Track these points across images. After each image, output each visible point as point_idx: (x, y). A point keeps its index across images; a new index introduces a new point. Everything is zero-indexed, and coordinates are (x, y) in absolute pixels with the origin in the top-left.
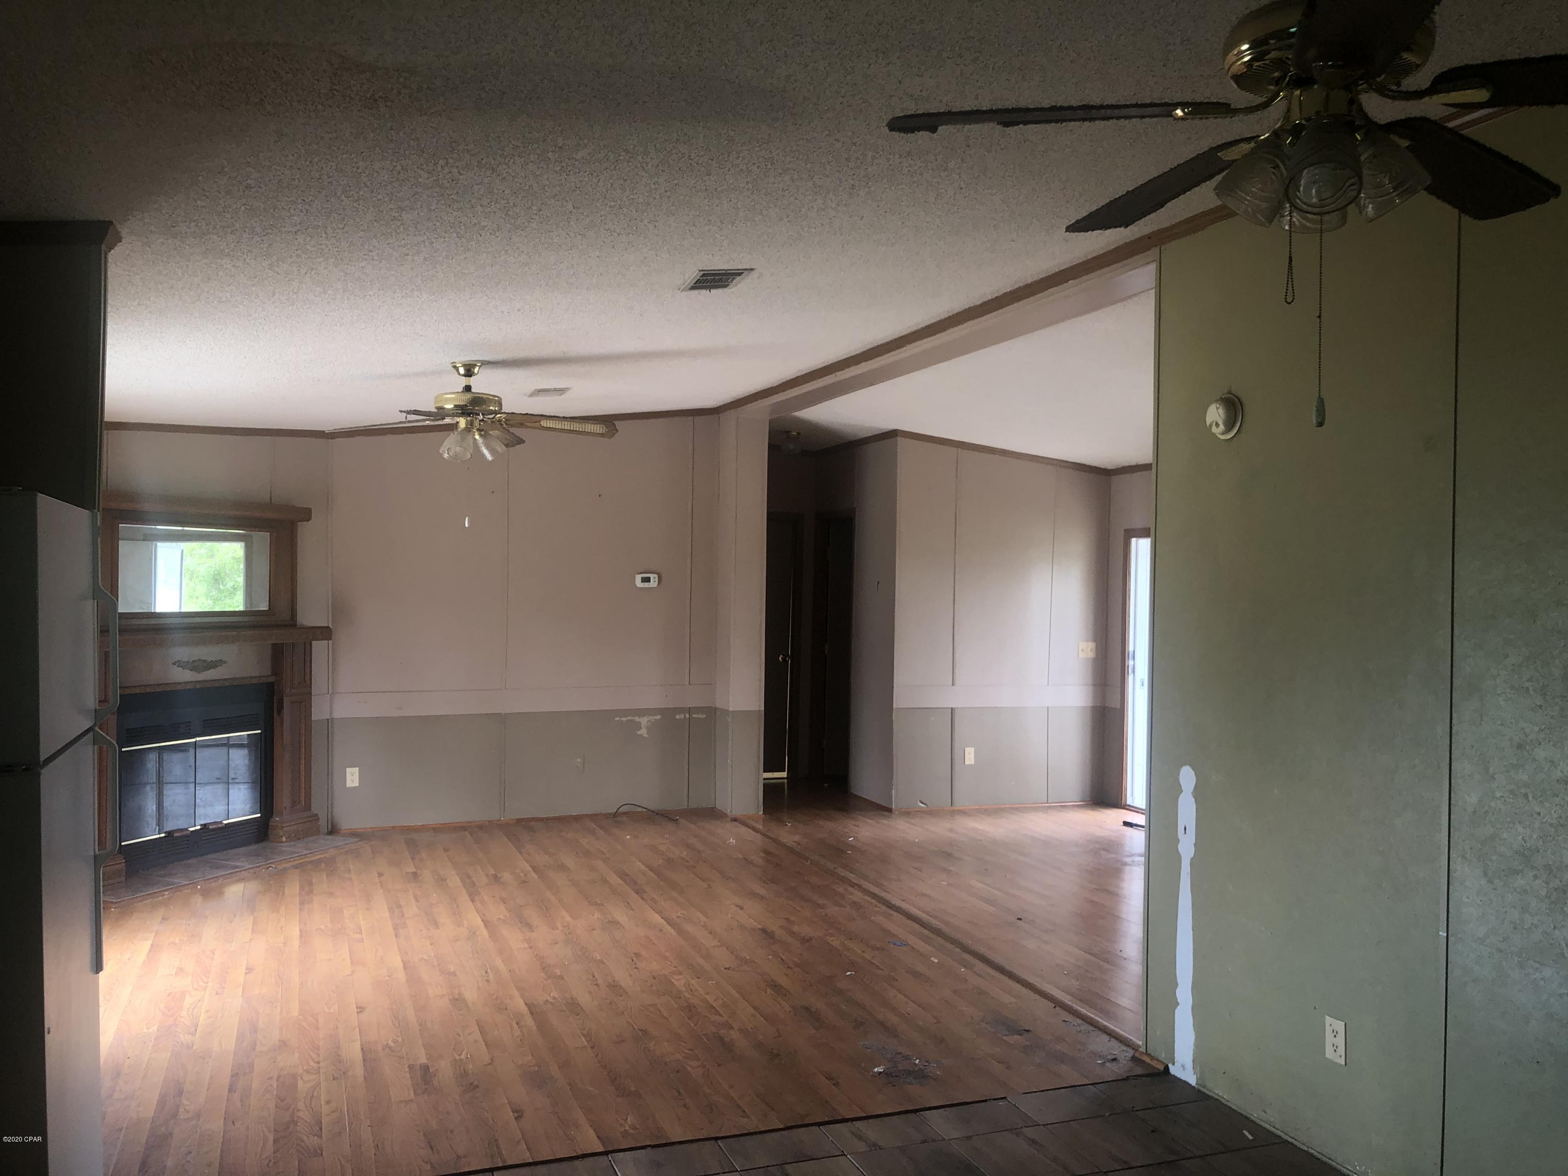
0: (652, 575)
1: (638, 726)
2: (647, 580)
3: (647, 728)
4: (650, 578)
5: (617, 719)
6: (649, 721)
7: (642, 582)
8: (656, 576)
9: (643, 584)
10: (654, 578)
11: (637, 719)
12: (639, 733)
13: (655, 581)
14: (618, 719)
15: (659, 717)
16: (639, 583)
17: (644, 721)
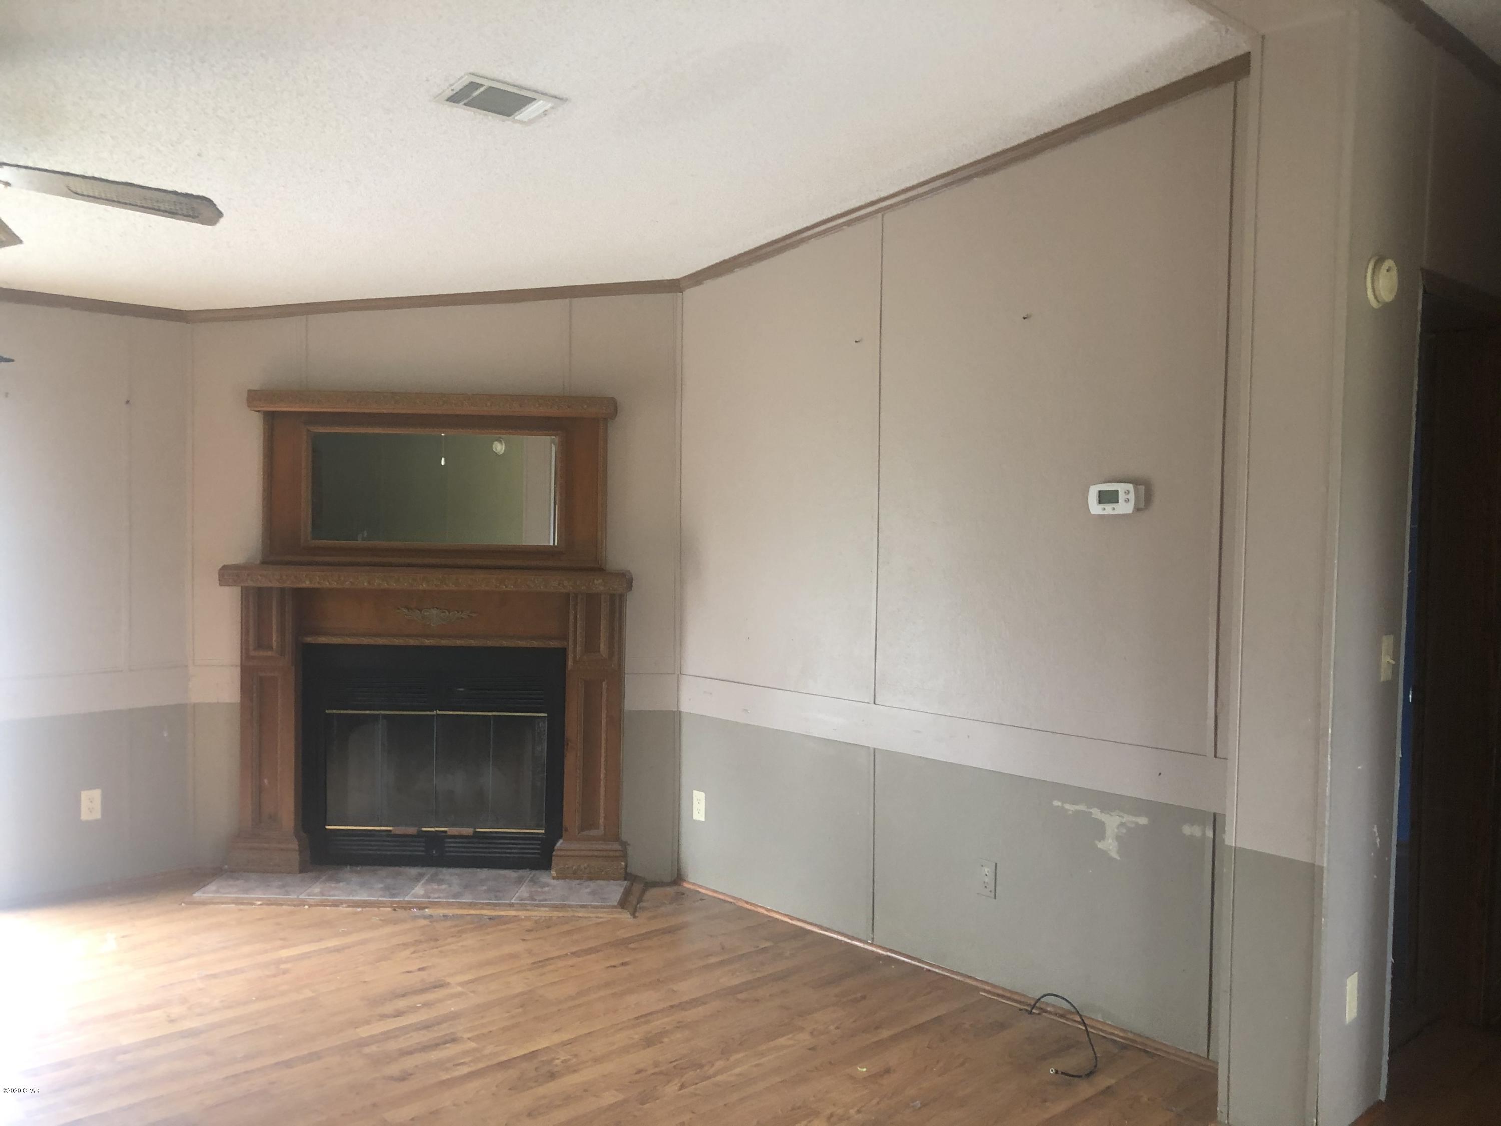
0: (1123, 485)
1: (1099, 830)
2: (1106, 498)
3: (1118, 838)
4: (1116, 493)
5: (1057, 803)
6: (1122, 824)
7: (1100, 502)
8: (1130, 487)
9: (1102, 506)
10: (1128, 493)
11: (1096, 813)
12: (1100, 845)
13: (1127, 501)
14: (1059, 804)
15: (1143, 821)
16: (1095, 508)
17: (1112, 822)
